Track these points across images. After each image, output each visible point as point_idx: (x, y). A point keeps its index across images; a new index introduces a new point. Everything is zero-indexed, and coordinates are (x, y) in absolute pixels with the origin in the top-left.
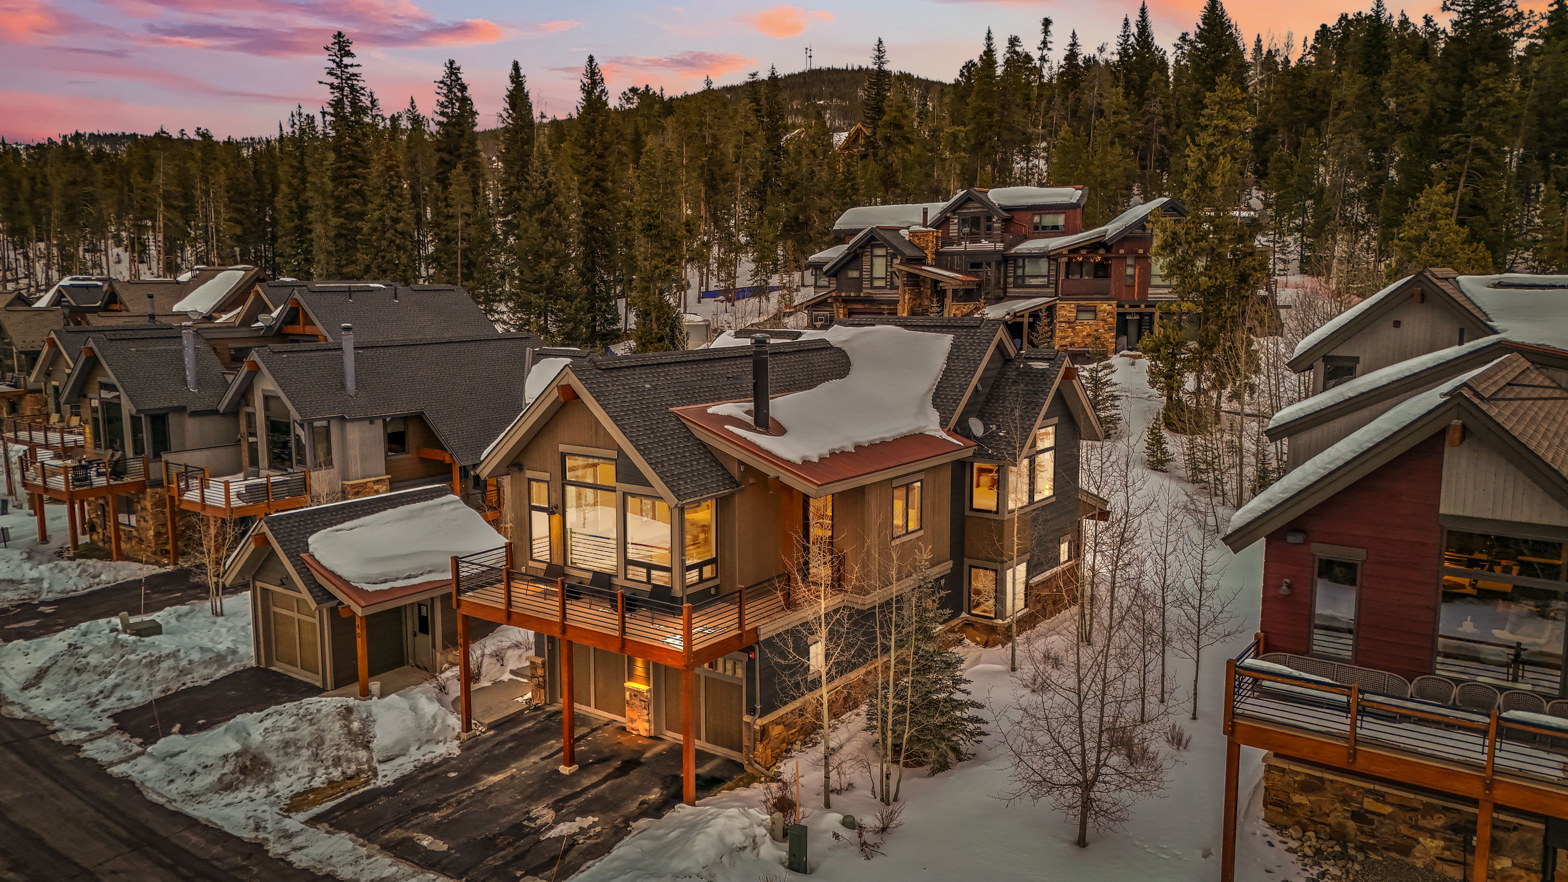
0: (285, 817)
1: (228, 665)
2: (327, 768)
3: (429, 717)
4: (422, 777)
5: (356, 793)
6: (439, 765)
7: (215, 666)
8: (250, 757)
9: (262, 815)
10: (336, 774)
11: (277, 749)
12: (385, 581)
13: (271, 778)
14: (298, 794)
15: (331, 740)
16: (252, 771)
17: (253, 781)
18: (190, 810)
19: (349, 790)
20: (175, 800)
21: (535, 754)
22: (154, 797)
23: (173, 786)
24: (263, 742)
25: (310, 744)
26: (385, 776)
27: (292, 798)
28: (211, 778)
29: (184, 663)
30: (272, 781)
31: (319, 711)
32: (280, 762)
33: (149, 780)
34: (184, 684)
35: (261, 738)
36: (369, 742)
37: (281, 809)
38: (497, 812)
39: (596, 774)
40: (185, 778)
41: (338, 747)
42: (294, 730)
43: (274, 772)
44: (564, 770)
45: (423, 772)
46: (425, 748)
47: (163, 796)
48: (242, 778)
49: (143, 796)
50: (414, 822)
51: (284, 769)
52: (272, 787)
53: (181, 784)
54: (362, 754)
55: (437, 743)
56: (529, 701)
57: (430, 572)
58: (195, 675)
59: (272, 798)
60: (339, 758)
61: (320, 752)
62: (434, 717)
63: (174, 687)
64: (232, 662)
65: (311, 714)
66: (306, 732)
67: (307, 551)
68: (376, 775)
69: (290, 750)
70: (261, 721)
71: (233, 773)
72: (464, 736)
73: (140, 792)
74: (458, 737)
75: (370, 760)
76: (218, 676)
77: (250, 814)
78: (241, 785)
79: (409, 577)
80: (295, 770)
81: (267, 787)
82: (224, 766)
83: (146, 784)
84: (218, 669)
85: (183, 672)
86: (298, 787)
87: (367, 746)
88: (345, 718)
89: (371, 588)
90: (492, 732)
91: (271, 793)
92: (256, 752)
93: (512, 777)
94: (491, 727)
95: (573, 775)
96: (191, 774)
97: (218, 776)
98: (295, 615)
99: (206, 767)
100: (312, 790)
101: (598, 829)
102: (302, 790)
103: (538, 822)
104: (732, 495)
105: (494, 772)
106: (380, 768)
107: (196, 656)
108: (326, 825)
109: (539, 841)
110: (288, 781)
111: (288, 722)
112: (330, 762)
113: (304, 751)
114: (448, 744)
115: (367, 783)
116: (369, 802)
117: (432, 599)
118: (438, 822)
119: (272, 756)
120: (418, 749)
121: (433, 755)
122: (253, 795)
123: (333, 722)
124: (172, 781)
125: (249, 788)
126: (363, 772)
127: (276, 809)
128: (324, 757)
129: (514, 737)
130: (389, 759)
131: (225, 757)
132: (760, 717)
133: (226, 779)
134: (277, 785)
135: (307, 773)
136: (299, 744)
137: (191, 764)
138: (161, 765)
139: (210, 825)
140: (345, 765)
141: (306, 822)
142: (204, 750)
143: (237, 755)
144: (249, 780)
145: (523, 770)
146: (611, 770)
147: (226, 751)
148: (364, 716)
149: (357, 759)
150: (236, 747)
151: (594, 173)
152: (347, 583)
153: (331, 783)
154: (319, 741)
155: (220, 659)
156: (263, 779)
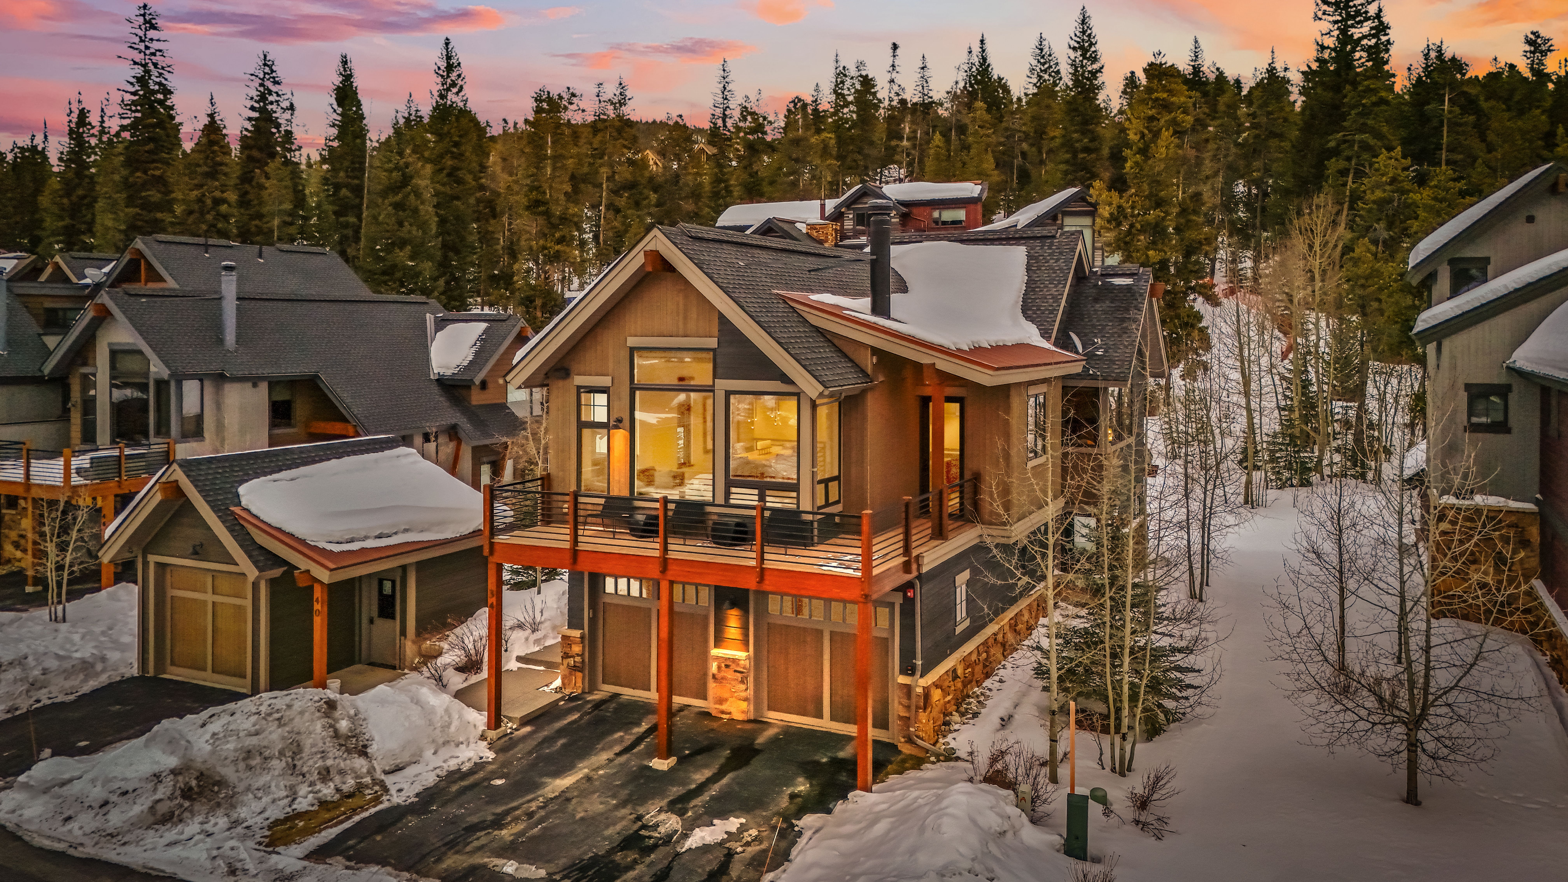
0: (270, 853)
1: (97, 675)
2: (312, 784)
3: (440, 711)
4: (454, 788)
5: (365, 814)
6: (471, 772)
7: (81, 676)
8: (196, 774)
9: (233, 854)
10: (327, 791)
11: (235, 761)
12: (352, 541)
13: (232, 802)
14: (277, 822)
15: (313, 745)
16: (200, 794)
17: (205, 809)
18: (111, 854)
19: (354, 811)
20: (82, 844)
21: (603, 749)
22: (47, 843)
23: (74, 825)
24: (213, 752)
25: (282, 753)
26: (400, 790)
27: (270, 828)
28: (139, 808)
29: (36, 672)
30: (233, 807)
31: (289, 706)
32: (240, 780)
33: (29, 821)
34: (38, 701)
35: (209, 748)
36: (365, 746)
37: (260, 843)
38: (592, 822)
39: (706, 766)
40: (92, 813)
41: (324, 754)
42: (257, 733)
43: (234, 794)
44: (660, 764)
45: (455, 782)
46: (444, 753)
47: (60, 840)
48: (187, 804)
49: (26, 843)
50: (476, 844)
51: (248, 789)
52: (235, 816)
53: (85, 822)
54: (360, 763)
55: (457, 745)
56: (558, 690)
57: (406, 531)
58: (54, 689)
59: (239, 830)
60: (328, 770)
61: (299, 763)
62: (447, 711)
63: (24, 705)
64: (104, 671)
65: (278, 711)
66: (275, 736)
67: (239, 504)
68: (386, 790)
69: (253, 763)
70: (203, 725)
71: (171, 798)
72: (492, 734)
73: (20, 838)
74: (483, 737)
75: (371, 771)
76: (87, 688)
77: (215, 853)
78: (186, 814)
79: (379, 537)
80: (266, 788)
81: (227, 815)
82: (155, 790)
83: (25, 826)
84: (85, 680)
85: (34, 685)
86: (275, 813)
87: (363, 752)
88: (327, 715)
89: (336, 548)
90: (528, 729)
91: (235, 823)
92: (203, 768)
93: (588, 779)
94: (525, 721)
95: (672, 770)
96: (101, 807)
97: (148, 803)
98: (209, 598)
99: (125, 793)
100: (299, 815)
101: (754, 832)
102: (282, 817)
103: (662, 829)
104: (864, 392)
105: (558, 773)
106: (389, 780)
107: (52, 664)
108: (339, 858)
109: (678, 854)
110: (256, 806)
111: (248, 725)
112: (315, 776)
113: (275, 763)
114: (472, 746)
115: (377, 800)
116: (394, 823)
117: (404, 568)
118: (512, 842)
119: (229, 772)
120: (435, 753)
121: (459, 761)
122: (208, 827)
123: (312, 721)
124: (69, 819)
125: (200, 818)
126: (367, 786)
127: (251, 844)
128: (305, 769)
129: (561, 733)
130: (398, 769)
131: (157, 777)
132: (921, 676)
133: (162, 808)
134: (243, 812)
135: (284, 793)
136: (267, 753)
137: (97, 793)
138: (46, 798)
139: (154, 873)
140: (337, 779)
141: (307, 857)
142: (117, 771)
143: (174, 772)
144: (197, 807)
145: (599, 768)
146: (722, 760)
147: (156, 769)
148: (352, 712)
149: (353, 770)
150: (172, 762)
151: (449, 162)
152: (303, 542)
153: (323, 804)
154: (294, 747)
155: (86, 667)
156: (219, 805)
